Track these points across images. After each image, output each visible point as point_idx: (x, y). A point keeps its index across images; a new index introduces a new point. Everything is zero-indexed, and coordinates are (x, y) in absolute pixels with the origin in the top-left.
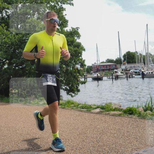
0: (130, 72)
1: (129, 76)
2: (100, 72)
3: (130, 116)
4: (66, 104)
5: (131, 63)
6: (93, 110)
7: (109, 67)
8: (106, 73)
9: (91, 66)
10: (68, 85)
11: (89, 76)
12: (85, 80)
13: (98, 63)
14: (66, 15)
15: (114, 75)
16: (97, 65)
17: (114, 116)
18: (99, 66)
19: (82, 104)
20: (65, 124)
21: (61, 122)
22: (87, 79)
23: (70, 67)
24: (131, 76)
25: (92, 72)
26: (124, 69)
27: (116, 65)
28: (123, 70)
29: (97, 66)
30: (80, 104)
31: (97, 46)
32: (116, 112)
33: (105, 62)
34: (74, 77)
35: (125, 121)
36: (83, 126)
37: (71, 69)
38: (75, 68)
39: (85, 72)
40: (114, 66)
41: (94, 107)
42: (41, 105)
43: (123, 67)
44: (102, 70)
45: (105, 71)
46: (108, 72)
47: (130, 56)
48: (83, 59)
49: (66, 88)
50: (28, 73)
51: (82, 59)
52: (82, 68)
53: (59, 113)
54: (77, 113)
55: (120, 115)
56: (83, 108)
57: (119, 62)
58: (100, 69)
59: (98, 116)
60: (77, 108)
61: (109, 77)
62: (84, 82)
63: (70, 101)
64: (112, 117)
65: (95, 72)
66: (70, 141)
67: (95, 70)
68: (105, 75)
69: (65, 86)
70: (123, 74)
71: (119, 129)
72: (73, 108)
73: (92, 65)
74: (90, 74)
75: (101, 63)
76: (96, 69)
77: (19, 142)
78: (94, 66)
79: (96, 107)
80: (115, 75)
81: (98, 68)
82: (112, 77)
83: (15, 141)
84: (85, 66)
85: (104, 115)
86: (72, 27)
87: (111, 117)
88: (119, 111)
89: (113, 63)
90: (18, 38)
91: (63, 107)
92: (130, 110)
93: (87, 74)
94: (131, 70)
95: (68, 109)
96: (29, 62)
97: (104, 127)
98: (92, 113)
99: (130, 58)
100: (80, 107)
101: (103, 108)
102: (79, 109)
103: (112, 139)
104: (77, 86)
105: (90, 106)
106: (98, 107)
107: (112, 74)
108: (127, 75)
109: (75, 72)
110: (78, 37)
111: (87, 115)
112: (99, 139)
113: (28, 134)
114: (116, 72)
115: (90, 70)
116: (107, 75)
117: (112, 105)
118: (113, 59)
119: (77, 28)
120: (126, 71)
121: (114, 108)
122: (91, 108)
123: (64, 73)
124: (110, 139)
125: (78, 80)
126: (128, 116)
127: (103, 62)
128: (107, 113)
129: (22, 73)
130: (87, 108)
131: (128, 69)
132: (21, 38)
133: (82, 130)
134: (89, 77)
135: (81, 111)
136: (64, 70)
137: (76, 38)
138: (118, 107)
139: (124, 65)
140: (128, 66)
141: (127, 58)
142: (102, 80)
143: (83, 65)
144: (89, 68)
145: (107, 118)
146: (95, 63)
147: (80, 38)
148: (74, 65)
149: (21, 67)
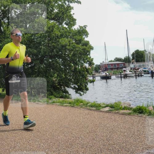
0: (139, 71)
1: (138, 74)
2: (108, 71)
3: (140, 115)
4: (75, 103)
5: (140, 62)
6: (103, 109)
7: (117, 65)
8: (114, 71)
9: (100, 65)
10: (76, 84)
11: (97, 74)
12: (93, 79)
13: (107, 62)
14: (74, 14)
15: (122, 74)
16: (105, 63)
17: (124, 115)
18: (107, 64)
19: (92, 103)
20: (75, 122)
21: (70, 120)
22: (95, 77)
23: (78, 66)
24: (140, 75)
25: (100, 71)
26: (133, 68)
27: (124, 64)
28: (131, 69)
29: (105, 65)
30: (89, 103)
31: (105, 44)
32: (125, 111)
33: (113, 61)
34: (83, 76)
35: (135, 120)
36: (93, 124)
37: (80, 68)
38: (83, 67)
39: (93, 70)
40: (123, 65)
41: (104, 105)
42: (50, 103)
43: (132, 66)
44: (110, 69)
45: (113, 69)
46: (116, 71)
47: (139, 55)
48: (92, 58)
49: (74, 86)
50: (37, 72)
51: (90, 57)
52: (90, 66)
53: (69, 111)
54: (87, 112)
55: (129, 114)
56: (92, 107)
57: (128, 61)
58: (108, 68)
59: (107, 115)
60: (86, 107)
61: (117, 76)
62: (93, 81)
63: (79, 100)
64: (122, 115)
65: (103, 71)
66: (80, 139)
67: (103, 69)
68: (113, 73)
69: (74, 85)
70: (131, 73)
71: (129, 128)
72: (82, 107)
73: (101, 63)
74: (99, 73)
75: (110, 61)
76: (104, 67)
77: (30, 139)
78: (102, 65)
79: (105, 105)
80: (124, 73)
81: (106, 67)
82: (121, 76)
83: (26, 138)
84: (94, 64)
85: (114, 114)
86: (79, 26)
87: (120, 115)
88: (129, 110)
89: (122, 62)
90: (27, 37)
91: (73, 105)
92: (139, 109)
93: (95, 73)
94: (140, 69)
95: (77, 108)
96: (38, 61)
97: (113, 126)
98: (102, 111)
99: (139, 56)
100: (89, 105)
101: (112, 107)
102: (88, 107)
103: (123, 138)
104: (85, 85)
105: (100, 104)
106: (107, 106)
107: (121, 73)
108: (136, 74)
109: (83, 71)
110: (86, 35)
111: (96, 113)
112: (109, 137)
113: (39, 132)
114: (125, 71)
115: (98, 69)
116: (115, 73)
117: (122, 104)
118: (121, 58)
119: (85, 26)
120: (135, 70)
121: (123, 107)
122: (101, 106)
123: (73, 72)
124: (120, 138)
125: (87, 79)
126: (138, 115)
127: (111, 61)
128: (117, 111)
129: (31, 71)
130: (96, 107)
131: (137, 68)
132: (30, 37)
133: (92, 128)
134: (97, 76)
135: (90, 110)
136: (73, 69)
137: (85, 36)
138: (128, 106)
139: (132, 64)
140: (137, 65)
141: (136, 56)
142: (111, 79)
143: (91, 63)
144: (98, 67)
145: (117, 117)
146: (103, 62)
147: (88, 36)
148: (82, 63)
149: (30, 66)
